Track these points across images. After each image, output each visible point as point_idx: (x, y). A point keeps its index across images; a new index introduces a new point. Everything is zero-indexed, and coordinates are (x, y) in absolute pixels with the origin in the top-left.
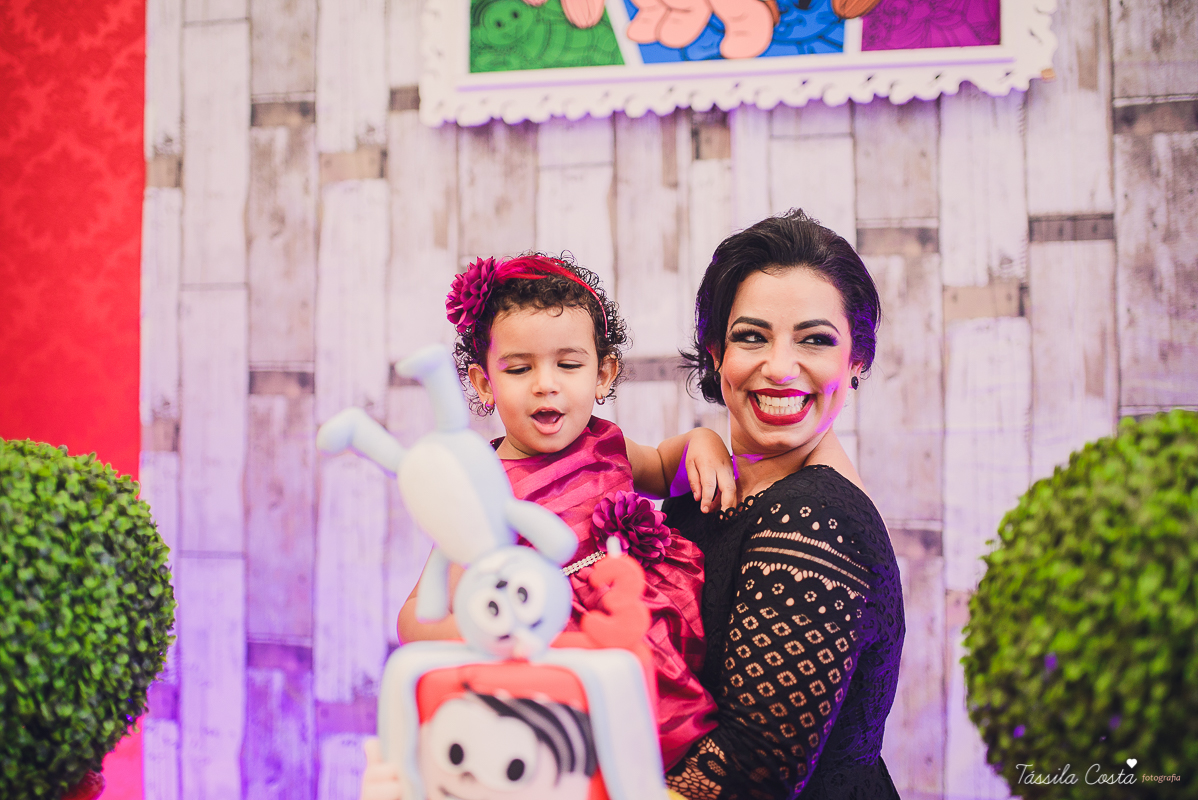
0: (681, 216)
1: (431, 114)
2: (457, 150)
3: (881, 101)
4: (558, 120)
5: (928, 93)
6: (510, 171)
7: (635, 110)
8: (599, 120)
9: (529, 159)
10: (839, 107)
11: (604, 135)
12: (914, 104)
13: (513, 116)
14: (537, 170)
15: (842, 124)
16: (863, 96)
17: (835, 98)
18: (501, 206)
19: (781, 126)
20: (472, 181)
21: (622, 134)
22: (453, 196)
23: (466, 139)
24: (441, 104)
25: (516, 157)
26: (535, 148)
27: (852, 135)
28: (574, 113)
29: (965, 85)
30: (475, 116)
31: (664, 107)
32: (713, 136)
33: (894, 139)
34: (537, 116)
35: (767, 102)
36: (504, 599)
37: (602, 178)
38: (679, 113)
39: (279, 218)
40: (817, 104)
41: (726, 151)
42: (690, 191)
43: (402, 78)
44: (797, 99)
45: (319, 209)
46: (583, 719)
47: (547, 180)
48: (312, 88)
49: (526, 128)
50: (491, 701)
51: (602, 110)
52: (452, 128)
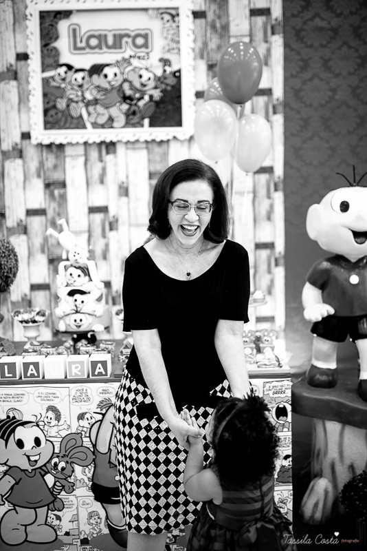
0: (104, 169)
1: (34, 141)
2: (42, 151)
3: (153, 141)
4: (70, 144)
5: (165, 139)
6: (57, 157)
7: (90, 141)
8: (81, 144)
9: (62, 153)
10: (143, 142)
11: (82, 148)
12: (162, 142)
13: (57, 142)
14: (65, 157)
15: (144, 146)
16: (149, 139)
17: (142, 139)
18: (55, 167)
19: (129, 146)
20: (47, 159)
21: (88, 148)
22: (42, 164)
23: (44, 149)
24: (36, 139)
25: (59, 153)
26: (64, 151)
27: (147, 148)
28: (74, 142)
29: (175, 137)
30: (46, 142)
31: (98, 141)
32: (111, 148)
33: (157, 150)
34: (64, 142)
35: (125, 140)
36: (76, 255)
37: (82, 159)
38: (102, 143)
40: (137, 141)
41: (115, 152)
42: (105, 163)
43: (25, 130)
44: (132, 139)
45: (3, 167)
46: (88, 269)
47: (68, 160)
49: (61, 147)
50: (75, 267)
51: (82, 141)
52: (40, 145)
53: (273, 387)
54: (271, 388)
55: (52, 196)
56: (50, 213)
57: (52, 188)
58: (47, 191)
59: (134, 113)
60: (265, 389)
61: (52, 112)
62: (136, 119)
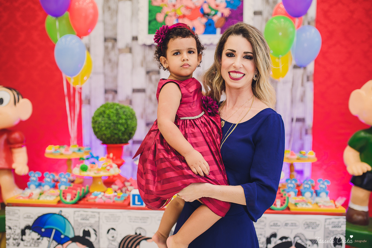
1: (140, 42)
2: (145, 49)
18: (153, 60)
20: (148, 55)
22: (144, 58)
23: (147, 48)
24: (142, 40)
30: (149, 43)
39: (110, 61)
40: (211, 44)
43: (135, 34)
44: (208, 43)
45: (118, 59)
48: (116, 34)
52: (145, 45)
53: (333, 222)
54: (331, 223)
55: (150, 79)
56: (149, 91)
57: (151, 74)
58: (148, 76)
59: (210, 25)
60: (326, 223)
61: (154, 23)
62: (211, 29)
